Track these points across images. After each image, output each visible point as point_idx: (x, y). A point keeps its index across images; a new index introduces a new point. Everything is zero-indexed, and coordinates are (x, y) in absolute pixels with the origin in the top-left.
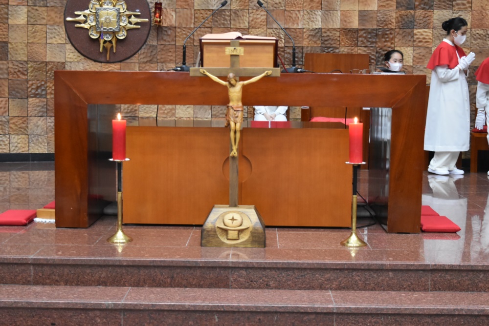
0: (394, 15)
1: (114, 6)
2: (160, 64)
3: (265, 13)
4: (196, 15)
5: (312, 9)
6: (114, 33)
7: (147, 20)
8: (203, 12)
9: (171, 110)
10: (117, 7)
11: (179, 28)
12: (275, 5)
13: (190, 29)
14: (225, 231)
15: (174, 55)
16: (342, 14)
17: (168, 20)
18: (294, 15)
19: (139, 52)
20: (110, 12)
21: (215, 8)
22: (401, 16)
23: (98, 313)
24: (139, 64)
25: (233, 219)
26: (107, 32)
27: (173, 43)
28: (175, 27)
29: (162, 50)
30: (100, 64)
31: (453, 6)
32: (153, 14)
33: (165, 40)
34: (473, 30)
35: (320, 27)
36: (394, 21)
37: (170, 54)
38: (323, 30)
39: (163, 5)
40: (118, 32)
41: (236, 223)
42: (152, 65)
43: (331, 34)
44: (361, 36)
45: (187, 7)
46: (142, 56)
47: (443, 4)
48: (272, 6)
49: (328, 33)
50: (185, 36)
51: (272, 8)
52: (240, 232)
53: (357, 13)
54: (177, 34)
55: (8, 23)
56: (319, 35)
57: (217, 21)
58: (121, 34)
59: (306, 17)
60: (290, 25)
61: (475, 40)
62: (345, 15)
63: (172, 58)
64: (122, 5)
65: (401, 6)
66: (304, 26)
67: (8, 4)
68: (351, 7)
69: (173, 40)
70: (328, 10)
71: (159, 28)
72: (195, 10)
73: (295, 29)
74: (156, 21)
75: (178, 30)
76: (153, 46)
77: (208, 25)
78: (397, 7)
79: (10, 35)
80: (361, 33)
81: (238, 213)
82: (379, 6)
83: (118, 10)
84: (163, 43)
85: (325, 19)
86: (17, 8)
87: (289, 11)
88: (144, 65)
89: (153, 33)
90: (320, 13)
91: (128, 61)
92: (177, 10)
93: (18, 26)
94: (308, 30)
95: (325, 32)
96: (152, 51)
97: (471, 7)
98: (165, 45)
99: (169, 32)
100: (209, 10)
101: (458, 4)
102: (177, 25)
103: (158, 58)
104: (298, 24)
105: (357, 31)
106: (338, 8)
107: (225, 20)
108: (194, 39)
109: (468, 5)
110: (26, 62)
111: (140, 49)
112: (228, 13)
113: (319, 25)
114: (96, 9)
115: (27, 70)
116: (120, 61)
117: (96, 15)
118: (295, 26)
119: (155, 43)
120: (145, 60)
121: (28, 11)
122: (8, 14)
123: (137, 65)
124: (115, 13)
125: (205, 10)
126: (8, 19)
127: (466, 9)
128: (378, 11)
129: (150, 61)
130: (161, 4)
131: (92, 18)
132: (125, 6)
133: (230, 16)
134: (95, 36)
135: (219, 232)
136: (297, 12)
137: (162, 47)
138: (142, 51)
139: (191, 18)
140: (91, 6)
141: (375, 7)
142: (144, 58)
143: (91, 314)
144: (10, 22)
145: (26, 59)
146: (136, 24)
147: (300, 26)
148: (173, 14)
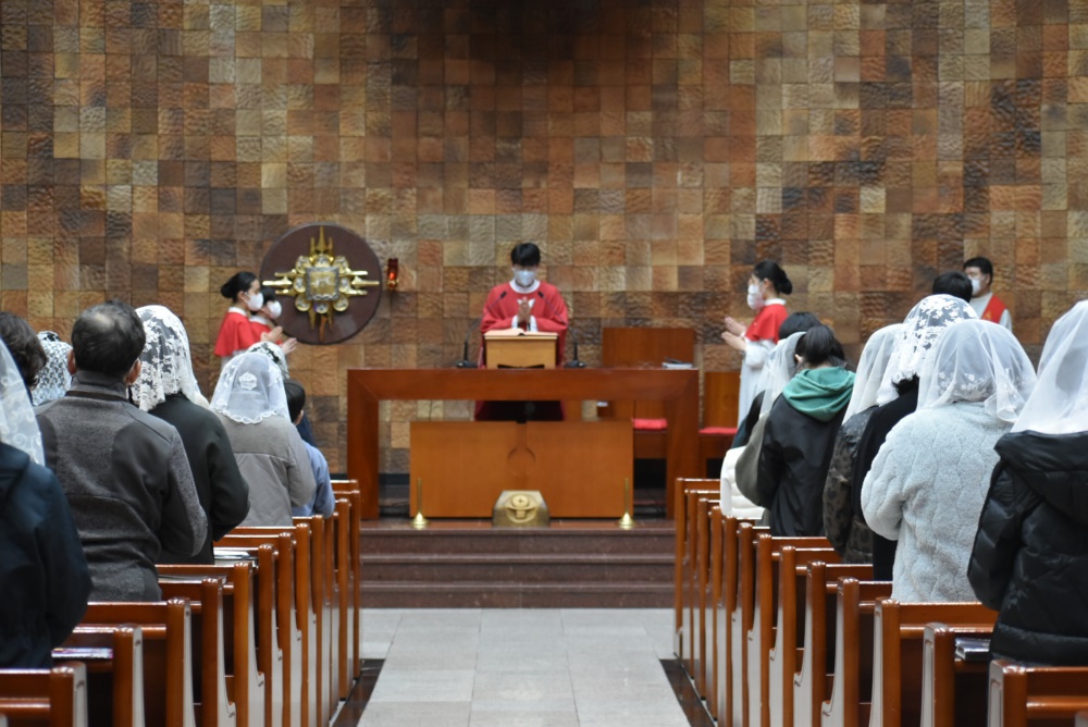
0: (728, 272)
1: (331, 264)
2: (394, 346)
3: (545, 271)
4: (447, 275)
5: (611, 264)
6: (331, 303)
7: (377, 283)
8: (456, 270)
9: (411, 411)
10: (335, 267)
11: (422, 293)
12: (559, 260)
13: (438, 294)
14: (514, 511)
15: (415, 332)
16: (655, 272)
17: (406, 283)
18: (586, 274)
19: (366, 329)
20: (326, 272)
21: (472, 264)
22: (738, 273)
23: (416, 567)
24: (365, 345)
25: (521, 501)
26: (322, 302)
27: (413, 315)
28: (416, 293)
29: (398, 325)
30: (309, 347)
31: (808, 259)
32: (384, 275)
33: (402, 311)
34: (837, 293)
35: (624, 289)
36: (727, 280)
37: (409, 331)
38: (628, 295)
39: (400, 262)
40: (336, 301)
41: (523, 504)
42: (384, 347)
43: (639, 300)
44: (682, 302)
45: (433, 263)
46: (369, 335)
47: (795, 256)
48: (556, 260)
49: (635, 299)
50: (430, 305)
51: (554, 264)
52: (528, 511)
53: (675, 270)
54: (420, 302)
55: (182, 291)
56: (622, 300)
57: (476, 283)
58: (340, 303)
59: (603, 276)
60: (581, 288)
61: (840, 306)
62: (659, 273)
63: (411, 336)
64: (342, 263)
65: (737, 260)
66: (601, 289)
67: (183, 264)
68: (667, 261)
69: (413, 311)
70: (635, 266)
71: (394, 294)
72: (445, 268)
73: (589, 293)
74: (391, 285)
75: (421, 296)
76: (385, 319)
77: (463, 289)
78: (732, 262)
79: (186, 307)
80: (682, 298)
81: (528, 496)
82: (707, 260)
83: (337, 271)
84: (398, 314)
85: (630, 278)
86: (195, 270)
87: (579, 268)
88: (371, 347)
89: (385, 301)
90: (623, 269)
91: (350, 341)
92: (419, 268)
93: (196, 294)
94: (607, 294)
95: (631, 297)
96: (383, 328)
97: (833, 261)
98: (402, 319)
99: (408, 299)
100: (465, 268)
101: (815, 257)
102: (419, 289)
103: (393, 336)
104: (592, 286)
105: (676, 295)
106: (648, 262)
107: (488, 281)
108: (443, 310)
109: (829, 259)
110: (208, 345)
111: (367, 323)
112: (491, 272)
113: (621, 286)
114: (306, 269)
115: (208, 357)
116: (339, 342)
117: (307, 279)
118: (588, 289)
119: (387, 315)
120: (374, 340)
121: (211, 274)
122: (182, 278)
123: (362, 348)
124: (333, 275)
125: (459, 267)
126: (182, 285)
127: (826, 264)
128: (706, 266)
129: (381, 342)
130: (396, 260)
131: (299, 281)
132: (346, 264)
133: (494, 275)
134: (303, 308)
135: (508, 513)
136: (591, 270)
137: (398, 320)
138: (369, 327)
139: (439, 279)
140: (298, 264)
141: (700, 260)
142: (372, 337)
143: (410, 568)
144: (187, 289)
145: (207, 341)
146: (362, 288)
147: (595, 289)
148: (414, 273)
